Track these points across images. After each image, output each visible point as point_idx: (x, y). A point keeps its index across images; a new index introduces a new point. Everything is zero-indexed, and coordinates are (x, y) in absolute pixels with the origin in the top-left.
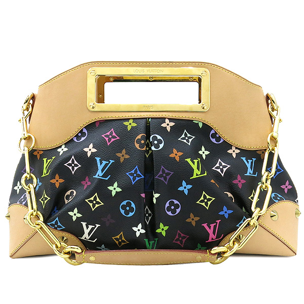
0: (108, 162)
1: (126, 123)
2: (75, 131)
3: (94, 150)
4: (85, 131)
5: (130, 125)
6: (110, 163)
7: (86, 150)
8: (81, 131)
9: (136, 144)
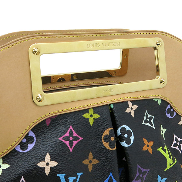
0: (75, 178)
1: (86, 116)
2: (18, 136)
3: (54, 164)
4: (32, 134)
5: (92, 117)
6: (79, 177)
7: (41, 165)
8: (27, 137)
9: (104, 143)
